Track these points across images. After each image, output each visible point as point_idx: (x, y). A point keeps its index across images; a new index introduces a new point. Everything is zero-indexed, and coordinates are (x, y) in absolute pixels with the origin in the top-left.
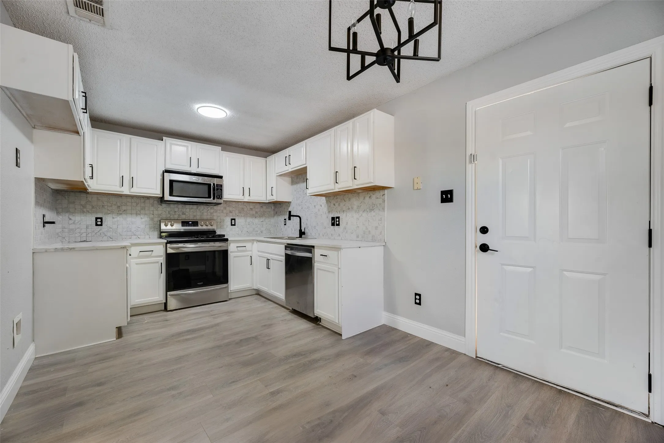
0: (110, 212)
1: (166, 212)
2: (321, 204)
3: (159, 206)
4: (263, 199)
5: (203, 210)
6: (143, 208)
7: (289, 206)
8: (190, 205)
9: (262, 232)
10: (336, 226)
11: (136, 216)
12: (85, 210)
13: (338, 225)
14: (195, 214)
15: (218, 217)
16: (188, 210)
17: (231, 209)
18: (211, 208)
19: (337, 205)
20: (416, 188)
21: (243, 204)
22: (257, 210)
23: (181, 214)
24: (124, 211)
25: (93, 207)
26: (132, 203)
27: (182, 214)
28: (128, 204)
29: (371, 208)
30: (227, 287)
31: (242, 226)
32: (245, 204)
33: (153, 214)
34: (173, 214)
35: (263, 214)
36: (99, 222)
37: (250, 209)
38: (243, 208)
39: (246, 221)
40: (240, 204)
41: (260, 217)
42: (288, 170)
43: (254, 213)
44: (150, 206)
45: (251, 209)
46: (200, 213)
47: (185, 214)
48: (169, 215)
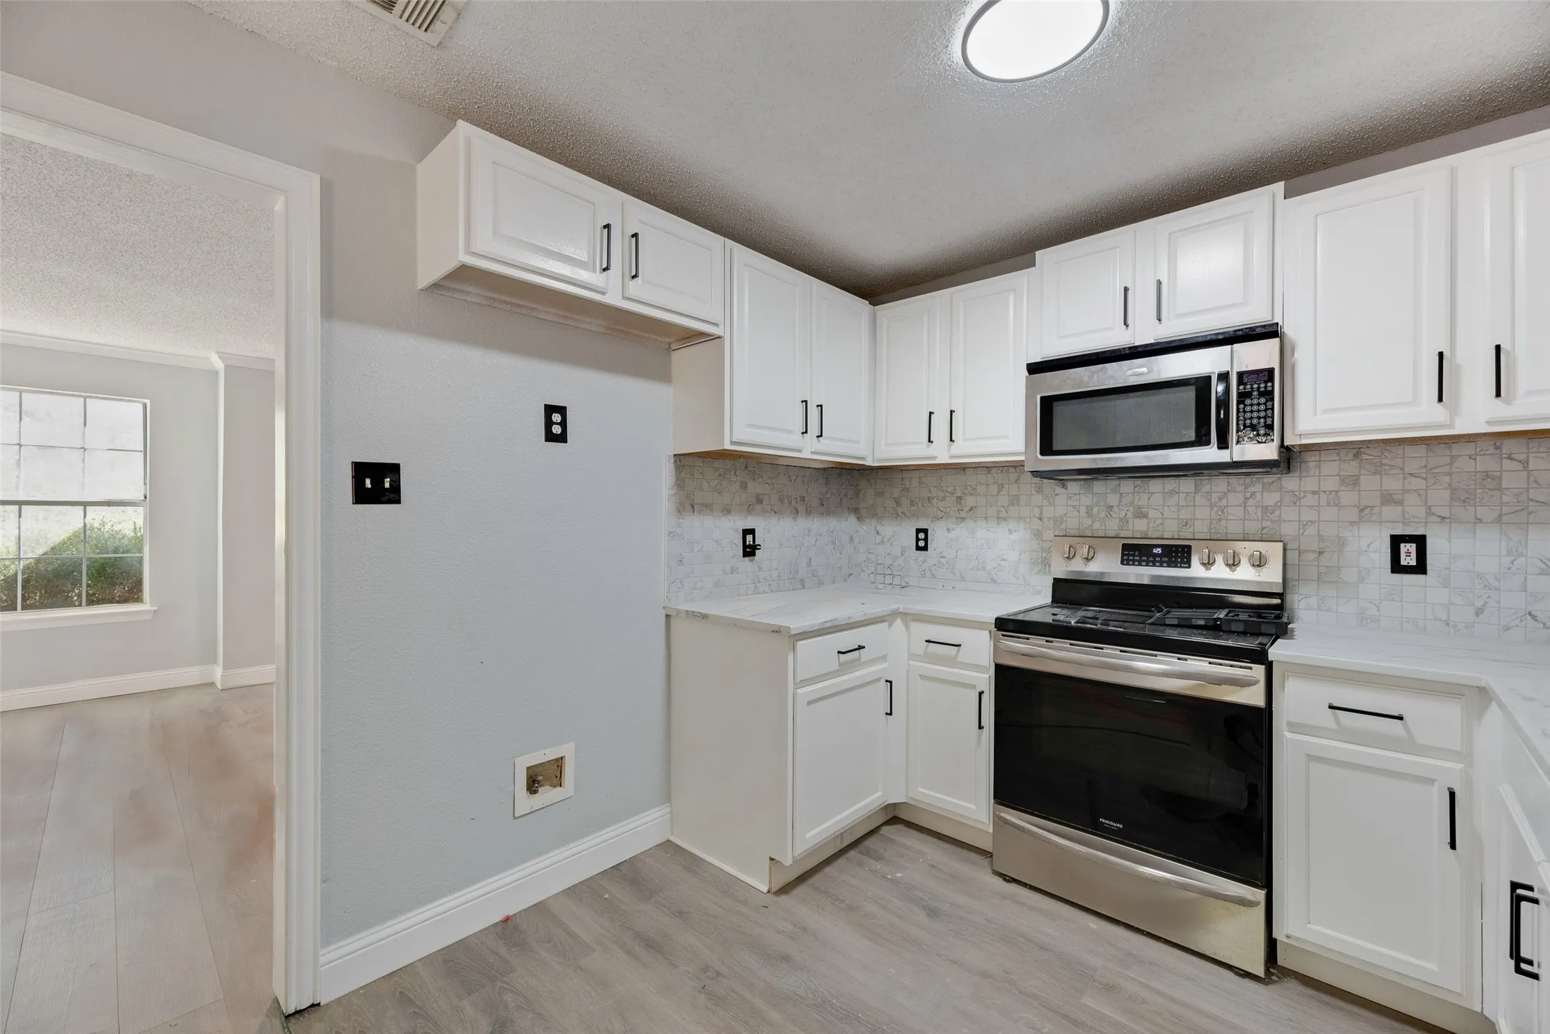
0: (940, 514)
1: (1078, 511)
3: (1059, 490)
5: (1225, 495)
6: (1015, 500)
8: (1166, 480)
11: (998, 524)
12: (899, 510)
14: (1185, 514)
15: (1304, 525)
16: (1157, 499)
17: (1392, 484)
18: (1266, 488)
21: (1492, 450)
23: (1130, 515)
24: (971, 509)
25: (912, 504)
26: (988, 485)
27: (1135, 517)
28: (981, 489)
30: (1268, 905)
31: (1480, 576)
33: (1041, 519)
34: (1103, 515)
36: (922, 541)
38: (1486, 475)
39: (1515, 553)
40: (1458, 449)
44: (1034, 492)
46: (1209, 508)
47: (1145, 516)
48: (1088, 522)
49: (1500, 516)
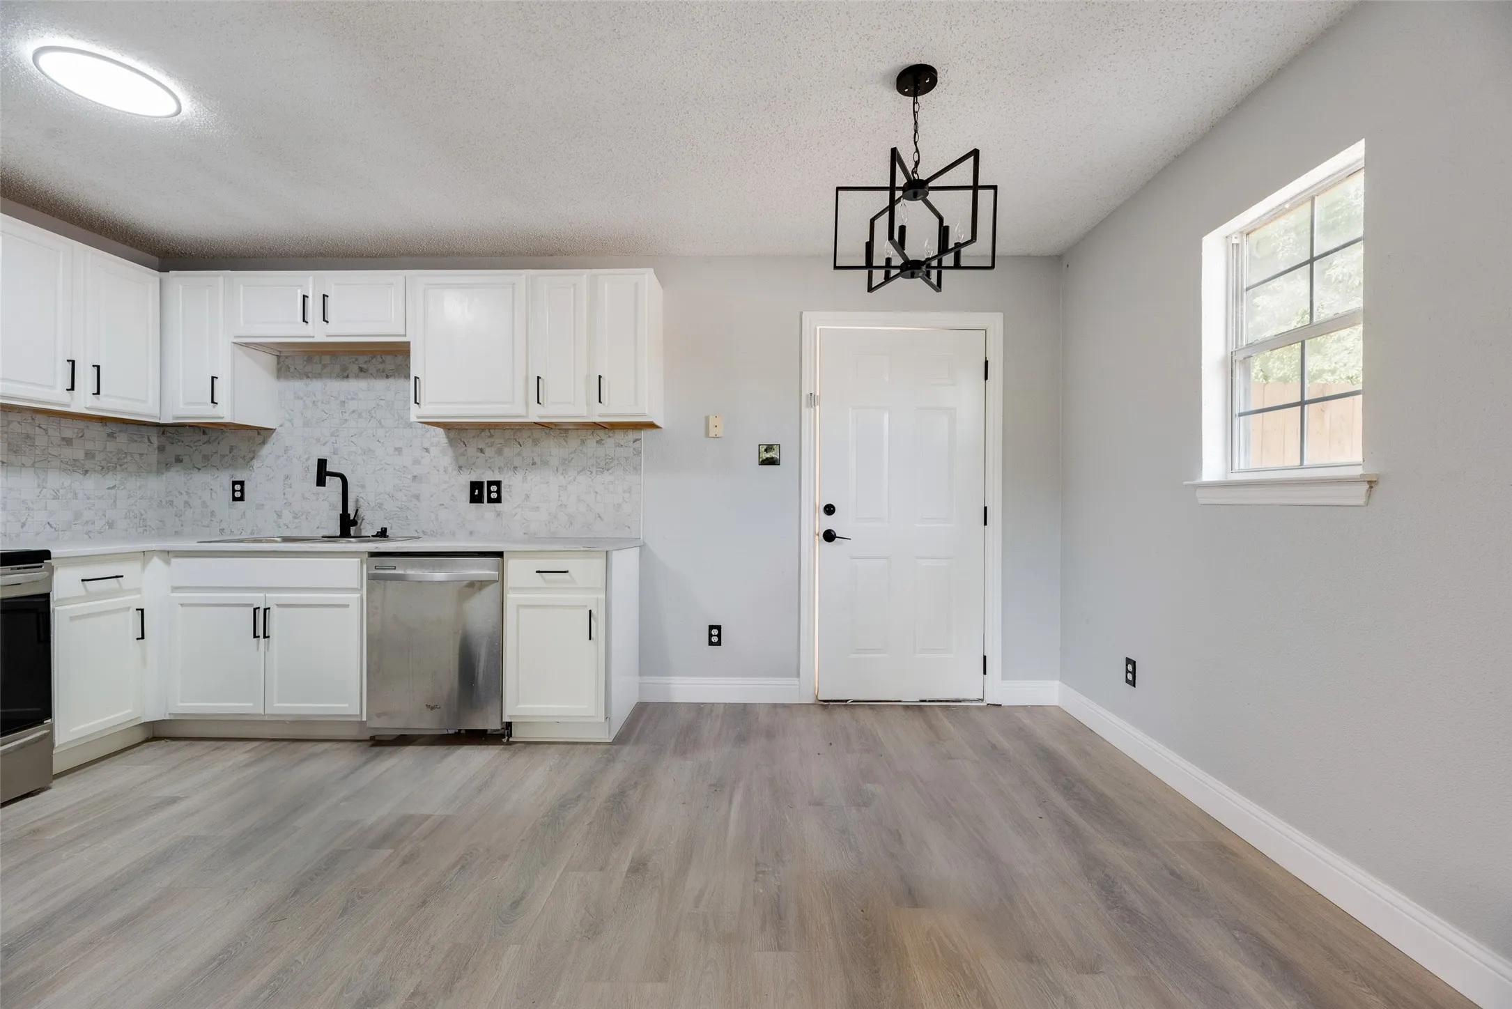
2: (427, 445)
4: (145, 407)
7: (264, 443)
9: (111, 525)
10: (489, 502)
13: (498, 500)
19: (489, 452)
20: (712, 434)
21: (30, 421)
22: (90, 446)
29: (602, 464)
30: (49, 738)
31: (24, 502)
32: (40, 419)
35: (115, 460)
37: (63, 439)
38: (28, 436)
39: (41, 487)
40: (14, 417)
41: (105, 469)
42: (313, 337)
43: (80, 455)
45: (68, 441)
49: (34, 463)
